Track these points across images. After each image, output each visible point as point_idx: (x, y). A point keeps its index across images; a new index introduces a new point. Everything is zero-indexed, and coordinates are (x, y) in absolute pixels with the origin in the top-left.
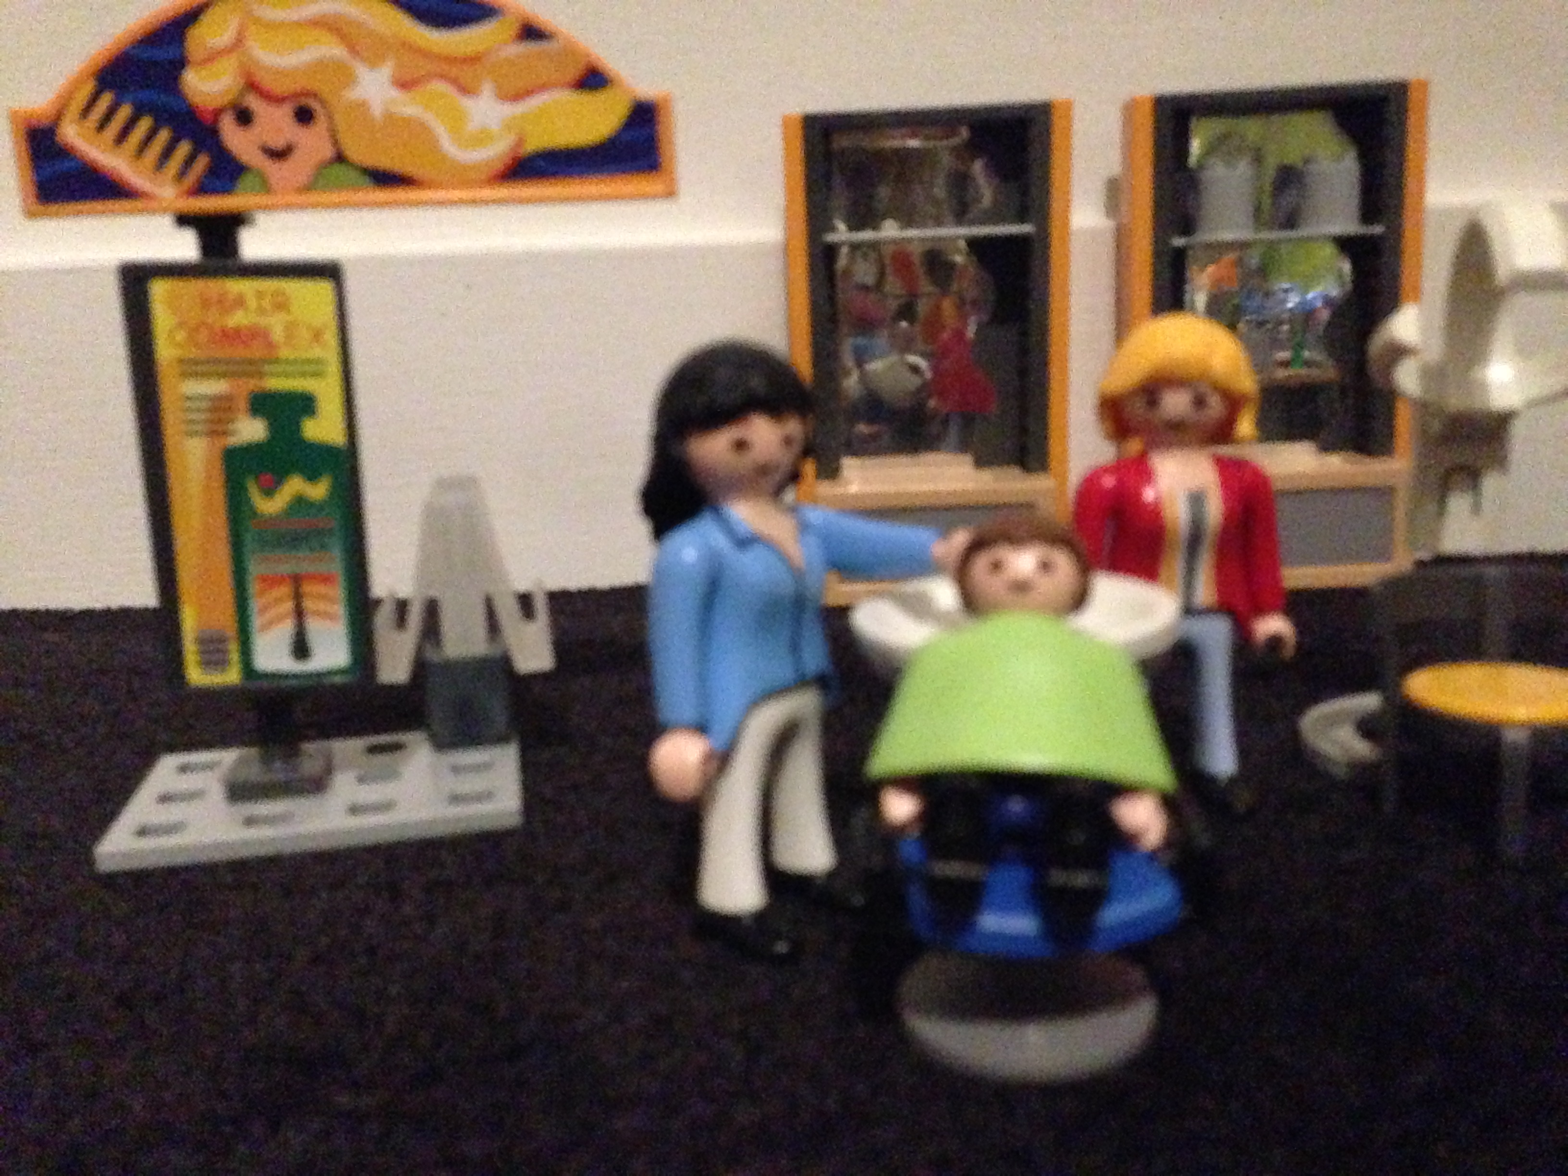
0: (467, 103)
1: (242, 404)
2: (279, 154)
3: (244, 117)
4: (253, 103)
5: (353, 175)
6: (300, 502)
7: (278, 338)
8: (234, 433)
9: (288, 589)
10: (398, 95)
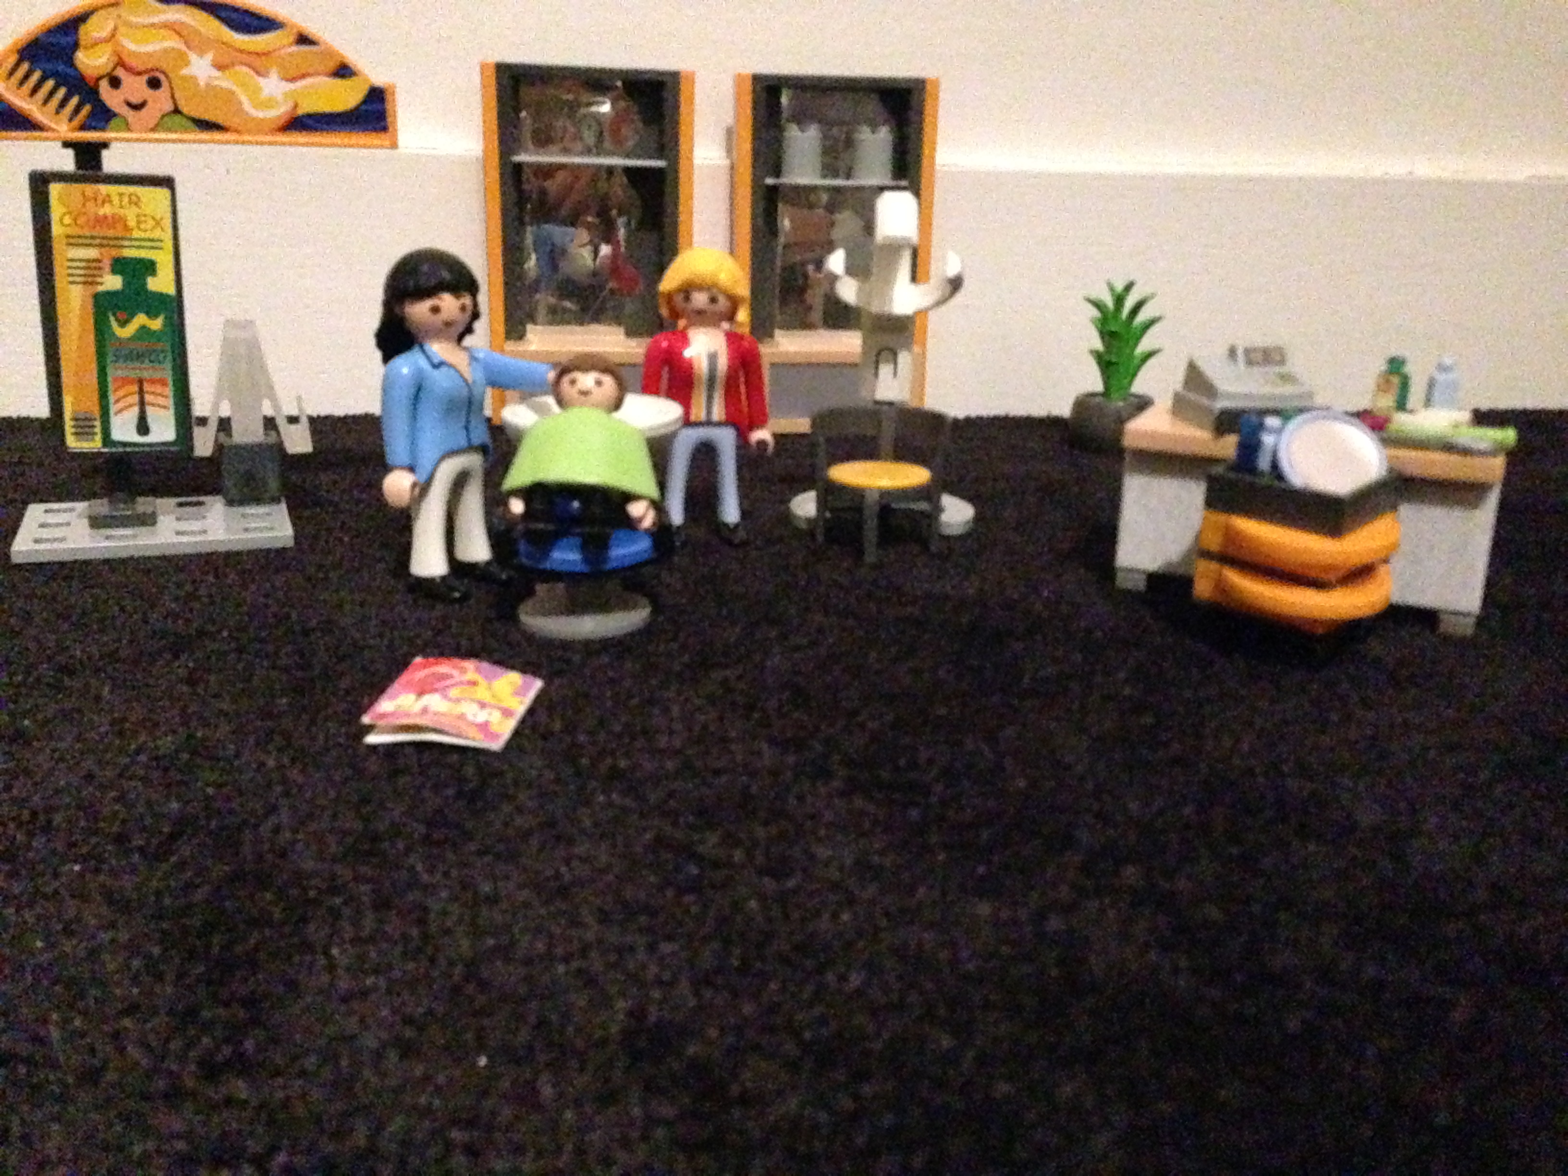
0: (262, 81)
1: (107, 264)
2: (137, 107)
3: (115, 83)
4: (120, 73)
5: (184, 121)
6: (144, 331)
7: (132, 223)
8: (102, 284)
9: (135, 388)
10: (216, 73)
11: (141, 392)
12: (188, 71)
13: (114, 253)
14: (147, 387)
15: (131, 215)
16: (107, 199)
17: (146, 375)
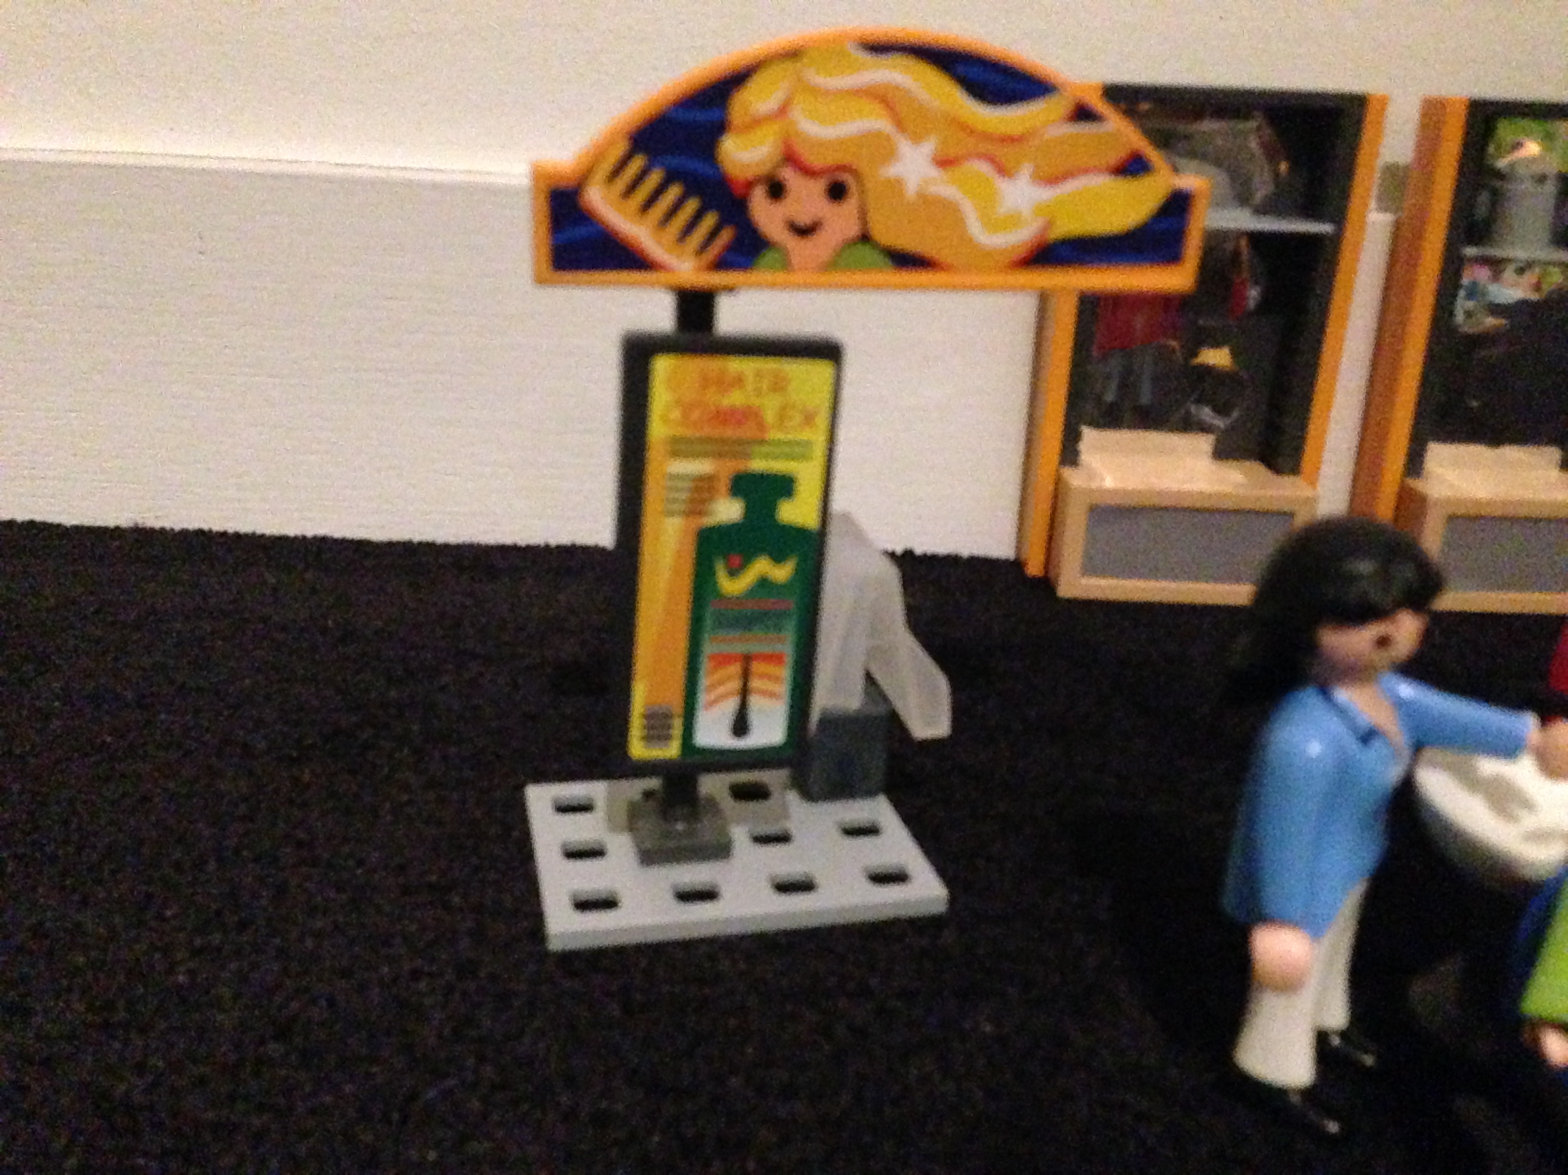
0: (1004, 184)
1: (723, 485)
2: (804, 231)
3: (776, 190)
4: (788, 175)
5: (873, 254)
6: (764, 583)
7: (770, 416)
8: (712, 513)
9: (738, 669)
10: (934, 172)
11: (746, 675)
12: (892, 171)
13: (738, 465)
14: (757, 667)
15: (770, 406)
16: (739, 381)
17: (757, 649)
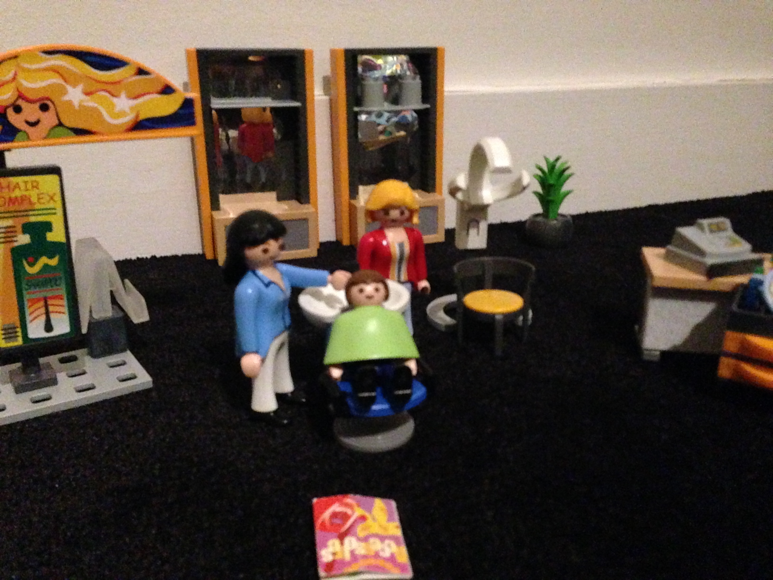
0: (115, 100)
1: (19, 228)
2: (34, 124)
3: (18, 109)
5: (66, 131)
6: (46, 267)
7: (34, 199)
8: (16, 241)
9: (42, 303)
10: (85, 98)
11: (46, 306)
12: (66, 98)
13: (25, 220)
14: (50, 302)
15: (33, 195)
16: (17, 186)
17: (49, 294)
